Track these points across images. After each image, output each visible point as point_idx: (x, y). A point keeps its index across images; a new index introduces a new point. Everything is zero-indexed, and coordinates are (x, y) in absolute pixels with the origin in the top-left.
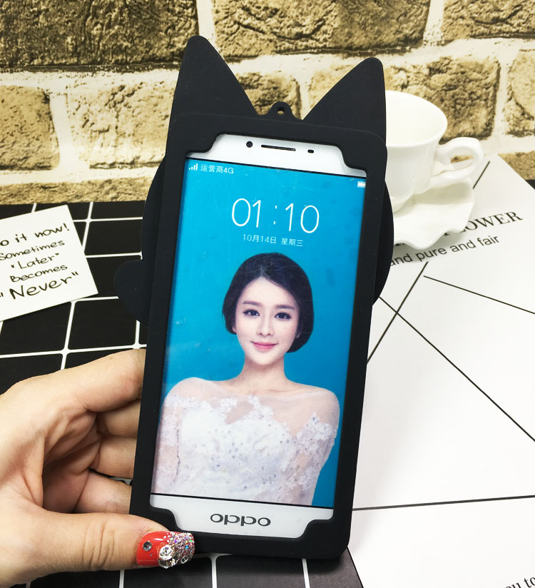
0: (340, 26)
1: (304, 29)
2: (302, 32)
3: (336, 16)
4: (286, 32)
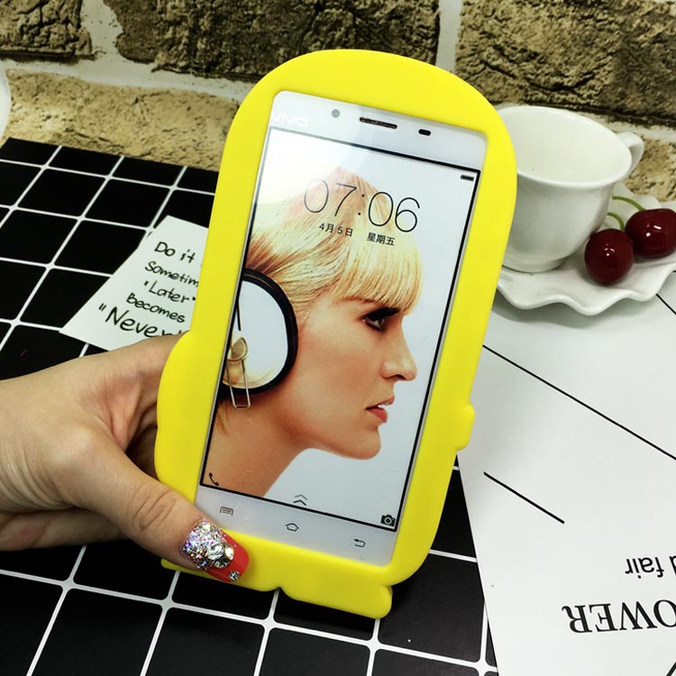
0: (612, 83)
1: (566, 80)
2: (563, 83)
3: (610, 72)
4: (543, 80)
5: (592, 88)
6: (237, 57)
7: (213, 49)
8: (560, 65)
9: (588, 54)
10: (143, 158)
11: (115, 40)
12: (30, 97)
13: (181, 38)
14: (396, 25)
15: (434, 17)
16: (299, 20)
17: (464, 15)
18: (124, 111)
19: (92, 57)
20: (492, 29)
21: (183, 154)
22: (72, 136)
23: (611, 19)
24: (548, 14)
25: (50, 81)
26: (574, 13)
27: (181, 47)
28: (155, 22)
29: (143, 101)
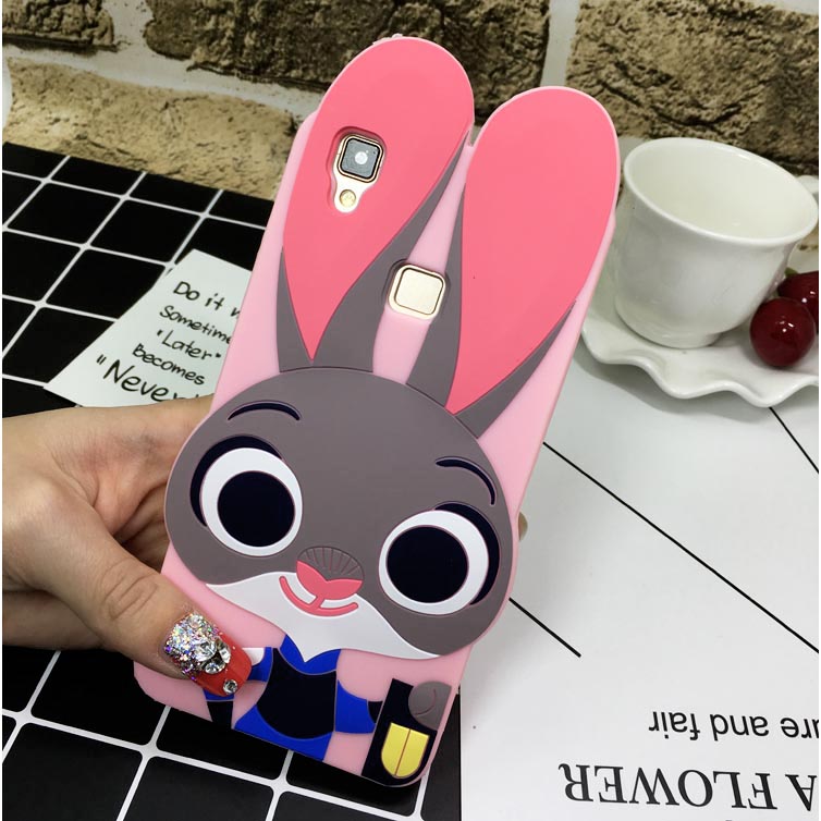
0: (763, 120)
1: (704, 113)
2: (700, 116)
3: (760, 105)
4: (675, 111)
5: (736, 124)
6: (294, 58)
7: (263, 47)
8: (698, 92)
9: (734, 81)
10: (170, 177)
11: (143, 28)
12: (36, 94)
13: (225, 30)
14: (494, 29)
15: (543, 22)
16: (372, 15)
17: (580, 21)
18: (150, 118)
19: (113, 48)
20: (615, 41)
21: (220, 175)
22: (84, 145)
23: (766, 37)
24: (687, 26)
25: (61, 75)
26: (720, 27)
27: (224, 42)
28: (193, 8)
29: (174, 106)
